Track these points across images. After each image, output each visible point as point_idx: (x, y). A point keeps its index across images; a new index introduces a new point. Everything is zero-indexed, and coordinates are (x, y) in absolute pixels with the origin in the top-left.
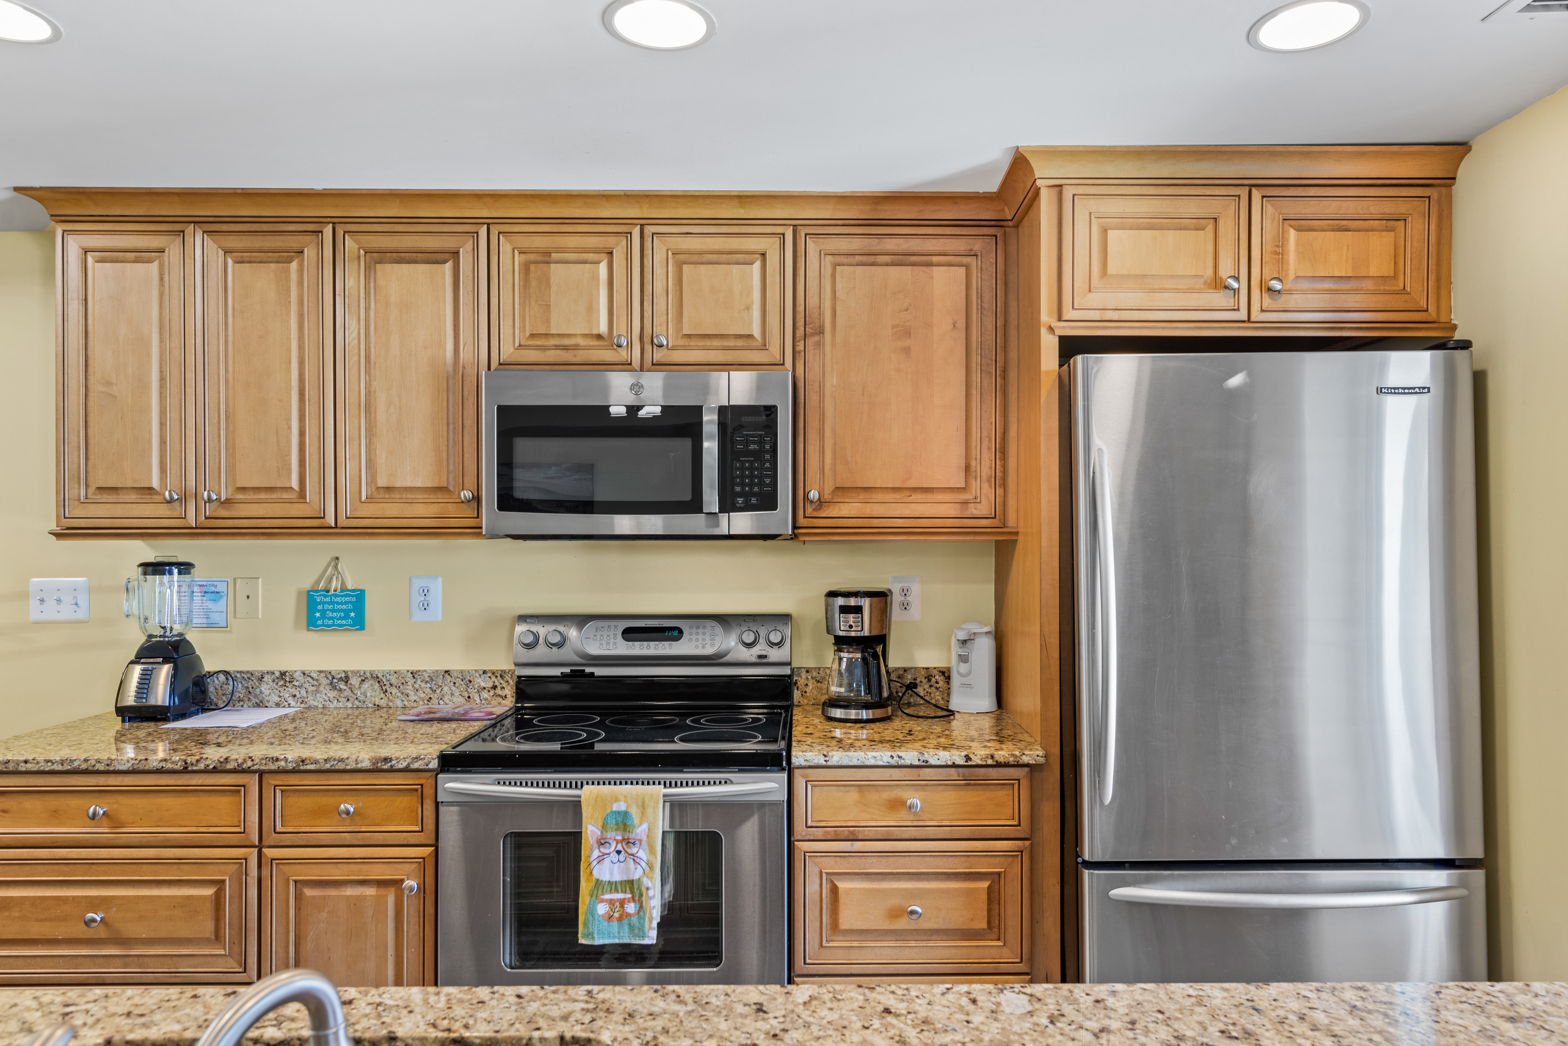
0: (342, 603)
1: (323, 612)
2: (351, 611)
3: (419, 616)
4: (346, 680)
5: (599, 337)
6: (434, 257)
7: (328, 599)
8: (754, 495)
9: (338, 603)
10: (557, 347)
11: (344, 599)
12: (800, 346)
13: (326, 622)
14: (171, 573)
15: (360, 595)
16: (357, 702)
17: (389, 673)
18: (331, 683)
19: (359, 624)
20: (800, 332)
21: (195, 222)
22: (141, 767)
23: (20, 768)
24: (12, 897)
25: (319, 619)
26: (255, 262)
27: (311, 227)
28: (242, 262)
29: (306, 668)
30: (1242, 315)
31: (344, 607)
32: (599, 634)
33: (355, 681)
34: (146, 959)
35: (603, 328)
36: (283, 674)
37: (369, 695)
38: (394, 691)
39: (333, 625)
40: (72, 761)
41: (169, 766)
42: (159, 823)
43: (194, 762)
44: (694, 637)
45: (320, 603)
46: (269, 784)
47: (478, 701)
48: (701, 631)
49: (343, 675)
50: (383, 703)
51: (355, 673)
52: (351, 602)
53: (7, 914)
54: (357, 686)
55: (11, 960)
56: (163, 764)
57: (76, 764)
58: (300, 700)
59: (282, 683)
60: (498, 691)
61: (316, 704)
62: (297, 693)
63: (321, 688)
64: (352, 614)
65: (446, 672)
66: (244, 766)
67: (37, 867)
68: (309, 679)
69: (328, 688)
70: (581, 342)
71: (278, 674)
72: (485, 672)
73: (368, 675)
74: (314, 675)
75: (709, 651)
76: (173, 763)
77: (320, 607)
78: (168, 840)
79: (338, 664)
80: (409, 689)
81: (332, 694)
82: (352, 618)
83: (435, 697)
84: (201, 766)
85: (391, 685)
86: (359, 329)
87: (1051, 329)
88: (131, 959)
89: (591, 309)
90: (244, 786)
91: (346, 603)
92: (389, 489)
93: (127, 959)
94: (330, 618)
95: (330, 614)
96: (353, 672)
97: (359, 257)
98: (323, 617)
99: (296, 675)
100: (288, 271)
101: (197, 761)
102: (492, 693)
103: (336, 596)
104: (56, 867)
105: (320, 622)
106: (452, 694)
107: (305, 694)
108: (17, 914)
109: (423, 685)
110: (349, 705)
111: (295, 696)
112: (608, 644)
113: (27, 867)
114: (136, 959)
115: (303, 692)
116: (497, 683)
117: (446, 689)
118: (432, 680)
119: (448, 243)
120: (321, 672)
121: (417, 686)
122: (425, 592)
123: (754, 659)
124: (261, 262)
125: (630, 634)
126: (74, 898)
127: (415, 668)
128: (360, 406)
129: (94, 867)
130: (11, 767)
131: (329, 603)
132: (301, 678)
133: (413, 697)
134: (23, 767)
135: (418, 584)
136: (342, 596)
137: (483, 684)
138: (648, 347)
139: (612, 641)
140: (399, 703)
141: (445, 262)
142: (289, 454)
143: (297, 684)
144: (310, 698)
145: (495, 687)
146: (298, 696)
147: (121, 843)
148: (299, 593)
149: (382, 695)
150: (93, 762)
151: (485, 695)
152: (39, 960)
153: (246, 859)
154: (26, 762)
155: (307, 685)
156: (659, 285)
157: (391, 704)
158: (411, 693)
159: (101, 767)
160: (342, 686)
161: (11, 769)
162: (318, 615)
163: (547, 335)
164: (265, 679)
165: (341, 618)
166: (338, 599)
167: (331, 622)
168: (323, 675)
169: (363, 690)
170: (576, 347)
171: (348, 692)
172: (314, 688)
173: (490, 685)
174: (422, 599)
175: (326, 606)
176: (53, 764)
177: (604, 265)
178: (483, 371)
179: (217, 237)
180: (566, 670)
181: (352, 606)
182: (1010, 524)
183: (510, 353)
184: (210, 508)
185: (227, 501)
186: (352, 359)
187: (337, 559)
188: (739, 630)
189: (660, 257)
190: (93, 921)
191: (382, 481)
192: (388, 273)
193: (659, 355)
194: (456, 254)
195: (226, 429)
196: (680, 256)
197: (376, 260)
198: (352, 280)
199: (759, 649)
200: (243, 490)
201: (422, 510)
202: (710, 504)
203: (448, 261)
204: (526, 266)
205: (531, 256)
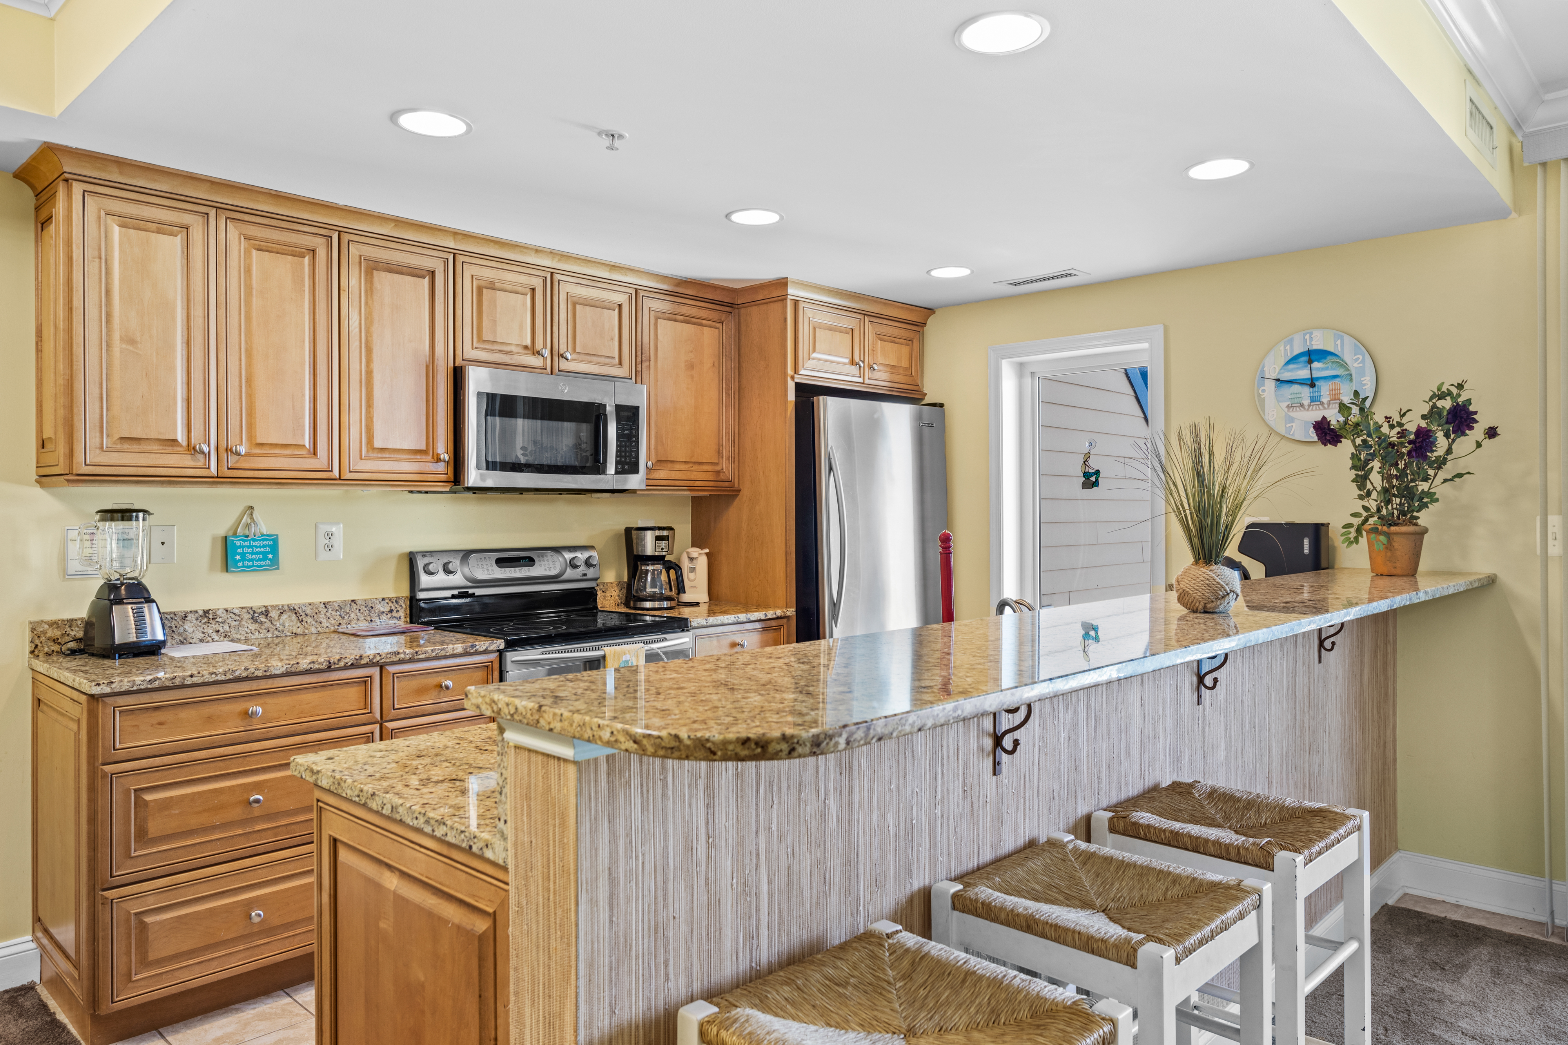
0: (260, 547)
1: (243, 555)
2: (268, 553)
3: (324, 555)
4: (266, 613)
5: (526, 347)
6: (415, 273)
7: (247, 544)
8: (627, 463)
9: (256, 547)
10: (500, 351)
11: (261, 543)
12: (639, 369)
13: (246, 563)
14: (137, 519)
15: (275, 541)
16: (276, 632)
17: (305, 605)
18: (252, 618)
19: (275, 564)
20: (639, 359)
21: (217, 206)
22: (293, 670)
23: (186, 682)
24: (171, 798)
25: (239, 561)
26: (272, 252)
27: (323, 232)
28: (261, 250)
29: (229, 606)
30: (861, 380)
31: (262, 550)
32: (480, 563)
33: (274, 614)
34: (293, 827)
35: (528, 342)
36: (206, 612)
37: (287, 625)
38: (309, 620)
39: (253, 566)
40: (233, 671)
41: (317, 666)
42: (302, 715)
43: (336, 661)
44: (542, 563)
45: (240, 547)
46: (389, 672)
47: (379, 623)
48: (545, 558)
49: (263, 609)
50: (299, 631)
51: (273, 606)
52: (269, 546)
53: (167, 813)
54: (276, 618)
55: (171, 853)
56: (312, 666)
57: (237, 673)
58: (223, 635)
59: (206, 620)
60: (394, 614)
61: (238, 636)
62: (221, 629)
63: (244, 623)
64: (270, 556)
65: (352, 601)
66: (374, 661)
67: (195, 767)
68: (232, 615)
69: (249, 622)
70: (513, 349)
71: (201, 613)
72: (383, 599)
73: (286, 608)
74: (236, 611)
75: (554, 572)
76: (319, 664)
77: (240, 551)
78: (311, 727)
79: (257, 601)
80: (322, 618)
81: (253, 627)
82: (270, 560)
83: (343, 622)
84: (342, 664)
85: (306, 615)
86: (360, 320)
87: (793, 378)
88: (280, 829)
89: (521, 328)
90: (370, 677)
91: (264, 546)
92: (382, 450)
93: (276, 830)
94: (249, 560)
95: (249, 557)
96: (272, 606)
97: (360, 263)
98: (243, 558)
99: (219, 613)
100: (302, 264)
101: (339, 660)
102: (389, 615)
103: (254, 540)
104: (213, 765)
105: (240, 564)
106: (358, 619)
107: (228, 629)
108: (177, 812)
109: (334, 613)
110: (270, 635)
111: (218, 631)
112: (488, 570)
113: (186, 769)
114: (284, 828)
115: (226, 627)
116: (393, 608)
117: (352, 615)
118: (341, 608)
119: (428, 263)
120: (242, 608)
121: (328, 615)
122: (330, 535)
123: (579, 577)
124: (277, 253)
125: (501, 562)
126: (230, 787)
127: (326, 600)
128: (361, 382)
129: (247, 759)
130: (177, 682)
131: (248, 547)
132: (224, 615)
133: (325, 624)
134: (189, 681)
135: (323, 528)
136: (260, 540)
137: (382, 609)
138: (556, 358)
139: (490, 568)
140: (313, 630)
141: (424, 277)
143: (220, 620)
144: (233, 632)
145: (391, 611)
146: (221, 630)
147: (271, 735)
148: (214, 539)
149: (299, 624)
150: (252, 670)
151: (384, 617)
152: (198, 847)
153: (372, 733)
154: (192, 676)
155: (229, 621)
156: (563, 316)
157: (306, 631)
158: (324, 621)
159: (259, 673)
160: (263, 619)
161: (178, 683)
162: (238, 557)
163: (493, 342)
164: (189, 618)
165: (259, 560)
166: (256, 543)
167: (250, 564)
168: (245, 610)
169: (281, 621)
170: (510, 353)
171: (268, 624)
172: (237, 623)
173: (388, 609)
174: (327, 541)
175: (246, 550)
176: (217, 675)
177: (529, 297)
178: (451, 364)
179: (239, 224)
180: (456, 592)
181: (268, 549)
182: (736, 485)
183: (470, 353)
184: (233, 460)
185: (248, 455)
186: (355, 344)
187: (251, 508)
188: (568, 556)
189: (563, 297)
190: (257, 801)
191: (378, 444)
192: (383, 279)
193: (564, 365)
194: (433, 273)
195: (247, 393)
196: (575, 299)
197: (373, 267)
198: (354, 280)
199: (582, 569)
200: (261, 445)
201: (407, 467)
202: (611, 469)
203: (427, 278)
204: (480, 290)
205: (483, 283)
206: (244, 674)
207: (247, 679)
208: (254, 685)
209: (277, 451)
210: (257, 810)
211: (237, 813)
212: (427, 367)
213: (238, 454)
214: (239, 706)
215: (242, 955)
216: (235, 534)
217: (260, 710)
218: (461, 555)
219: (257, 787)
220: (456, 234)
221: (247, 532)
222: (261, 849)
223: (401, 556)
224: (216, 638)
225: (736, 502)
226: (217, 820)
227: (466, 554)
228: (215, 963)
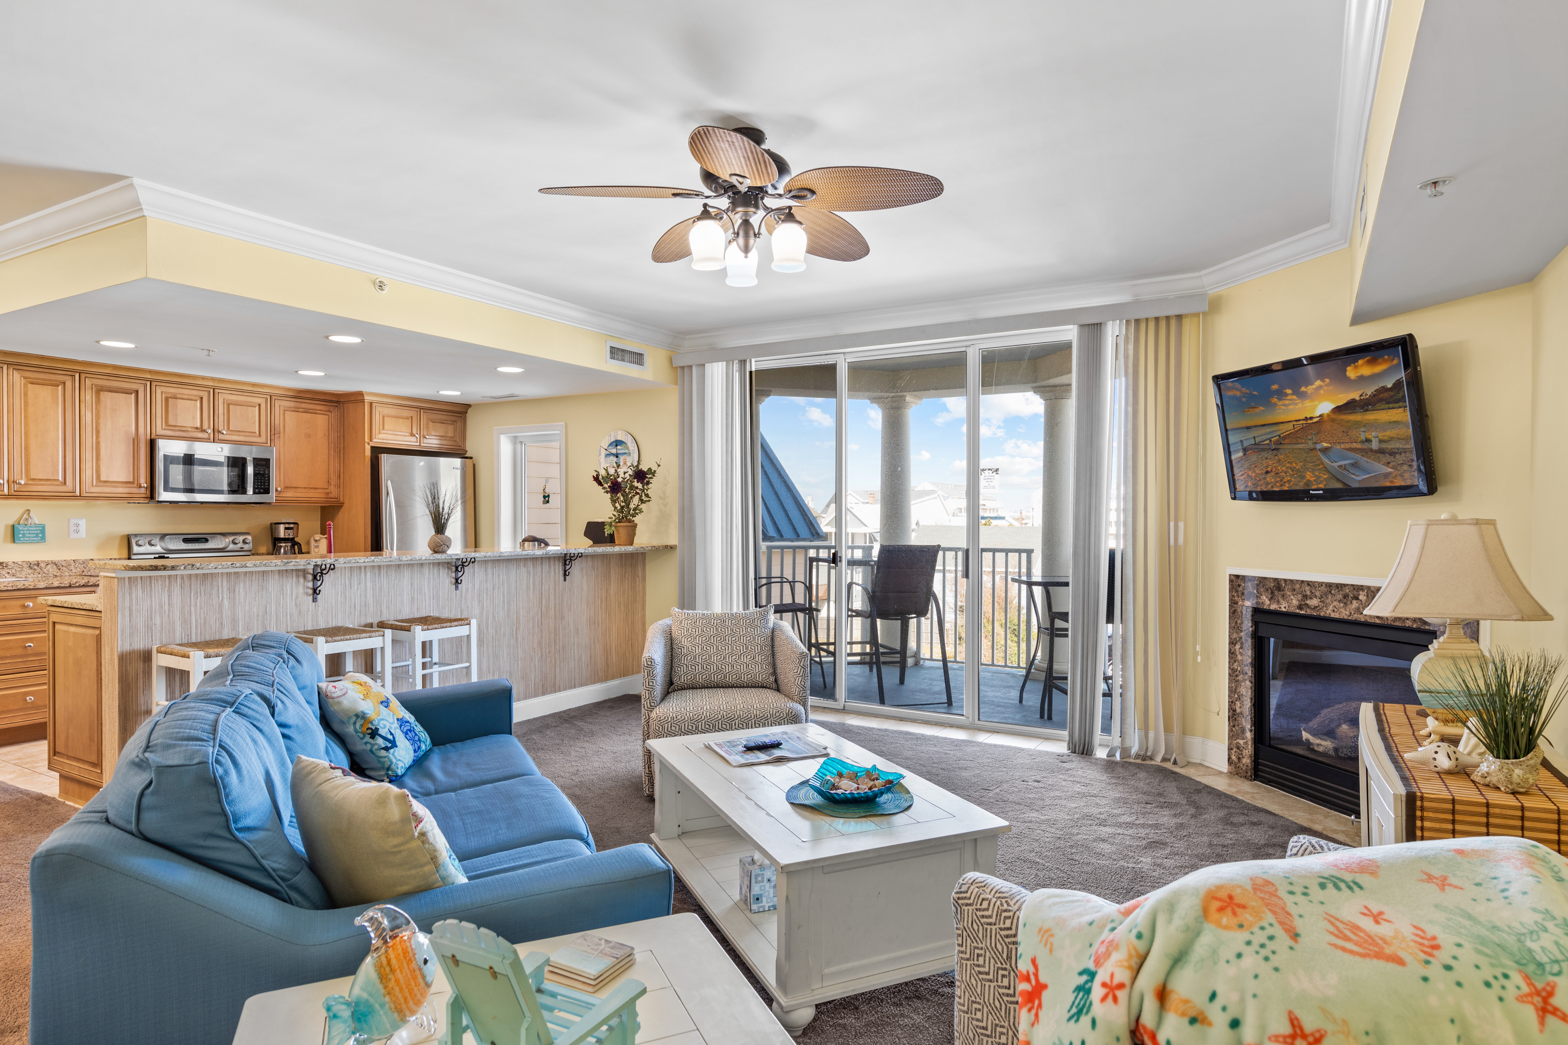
0: (34, 531)
1: (24, 535)
2: (39, 534)
3: (73, 536)
4: (38, 565)
5: (197, 428)
6: (127, 392)
7: (26, 529)
8: (262, 488)
9: (32, 530)
10: (180, 430)
12: (273, 438)
13: (26, 539)
15: (43, 527)
16: (44, 575)
17: (61, 561)
18: (29, 567)
19: (43, 539)
20: (273, 433)
21: (8, 364)
26: (41, 385)
27: (68, 373)
28: (34, 384)
29: (15, 561)
30: (418, 444)
31: (36, 532)
32: (172, 541)
33: (42, 565)
35: (198, 425)
36: (2, 563)
37: (50, 570)
38: (64, 569)
39: (30, 540)
40: (16, 586)
44: (214, 541)
45: (22, 530)
48: (216, 539)
49: (36, 563)
50: (58, 574)
51: (42, 561)
52: (39, 530)
54: (44, 567)
57: (18, 587)
58: (12, 575)
59: (1, 567)
61: (21, 576)
62: (11, 572)
63: (24, 569)
64: (41, 535)
65: (91, 560)
68: (17, 565)
69: (28, 569)
70: (189, 429)
72: (111, 559)
73: (50, 562)
74: (20, 563)
75: (221, 546)
77: (22, 532)
79: (33, 558)
80: (72, 568)
81: (30, 571)
82: (40, 537)
83: (85, 571)
85: (63, 566)
86: (92, 418)
87: (369, 444)
89: (194, 418)
91: (36, 530)
92: (105, 482)
93: (40, 661)
94: (27, 537)
95: (27, 535)
97: (92, 388)
99: (9, 564)
100: (58, 390)
103: (31, 527)
104: (5, 629)
105: (22, 539)
106: (94, 569)
110: (40, 576)
111: (8, 572)
112: (177, 545)
115: (15, 571)
117: (91, 567)
118: (84, 562)
119: (134, 387)
120: (23, 562)
121: (76, 566)
122: (77, 525)
123: (238, 549)
124: (43, 385)
125: (186, 541)
126: (15, 640)
127: (75, 559)
128: (93, 448)
129: (25, 627)
131: (27, 531)
132: (13, 565)
133: (74, 571)
135: (73, 521)
136: (34, 527)
138: (216, 434)
139: (178, 543)
140: (67, 574)
141: (131, 394)
142: (58, 465)
143: (9, 567)
144: (18, 573)
148: (6, 526)
149: (58, 571)
150: (27, 586)
155: (15, 568)
156: (221, 411)
157: (62, 575)
159: (31, 587)
160: (36, 567)
162: (21, 536)
163: (175, 426)
165: (34, 537)
167: (28, 539)
168: (25, 563)
169: (47, 569)
170: (187, 431)
171: (39, 570)
172: (20, 569)
174: (75, 528)
175: (25, 532)
176: (7, 587)
177: (198, 402)
178: (149, 437)
179: (20, 372)
180: (157, 556)
181: (39, 532)
182: (341, 500)
183: (160, 431)
184: (16, 487)
185: (25, 484)
186: (89, 429)
187: (29, 510)
188: (231, 538)
189: (221, 401)
190: (30, 646)
191: (103, 478)
192: (106, 397)
193: (221, 437)
194: (137, 392)
195: (25, 454)
196: (229, 402)
197: (99, 390)
198: (89, 396)
199: (240, 545)
200: (34, 479)
201: (121, 490)
202: (250, 490)
203: (133, 395)
204: (167, 399)
205: (169, 395)
206: (23, 587)
207: (24, 589)
208: (28, 593)
209: (43, 483)
210: (30, 651)
211: (19, 651)
212: (134, 439)
213: (20, 484)
214: (21, 602)
215: (22, 717)
216: (19, 524)
217: (31, 604)
218: (160, 536)
219: (30, 640)
220: (151, 372)
221: (26, 523)
222: (32, 669)
223: (123, 537)
224: (8, 576)
225: (342, 510)
226: (8, 654)
227: (163, 536)
228: (7, 719)
